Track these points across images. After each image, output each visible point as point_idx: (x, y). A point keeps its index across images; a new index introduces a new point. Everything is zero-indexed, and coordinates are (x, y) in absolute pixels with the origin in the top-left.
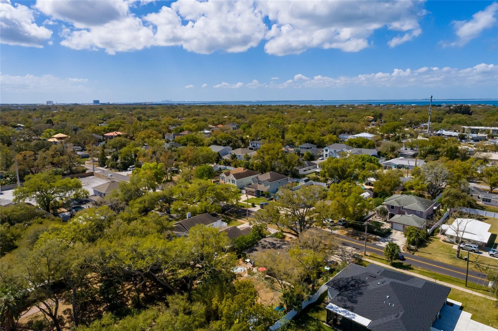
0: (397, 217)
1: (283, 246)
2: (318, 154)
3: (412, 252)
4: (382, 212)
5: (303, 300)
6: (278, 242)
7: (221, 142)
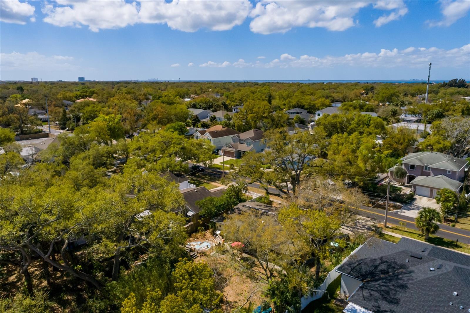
0: (419, 180)
1: (270, 213)
2: (309, 119)
3: (451, 224)
4: (400, 173)
5: (302, 296)
6: (263, 208)
7: (200, 106)
